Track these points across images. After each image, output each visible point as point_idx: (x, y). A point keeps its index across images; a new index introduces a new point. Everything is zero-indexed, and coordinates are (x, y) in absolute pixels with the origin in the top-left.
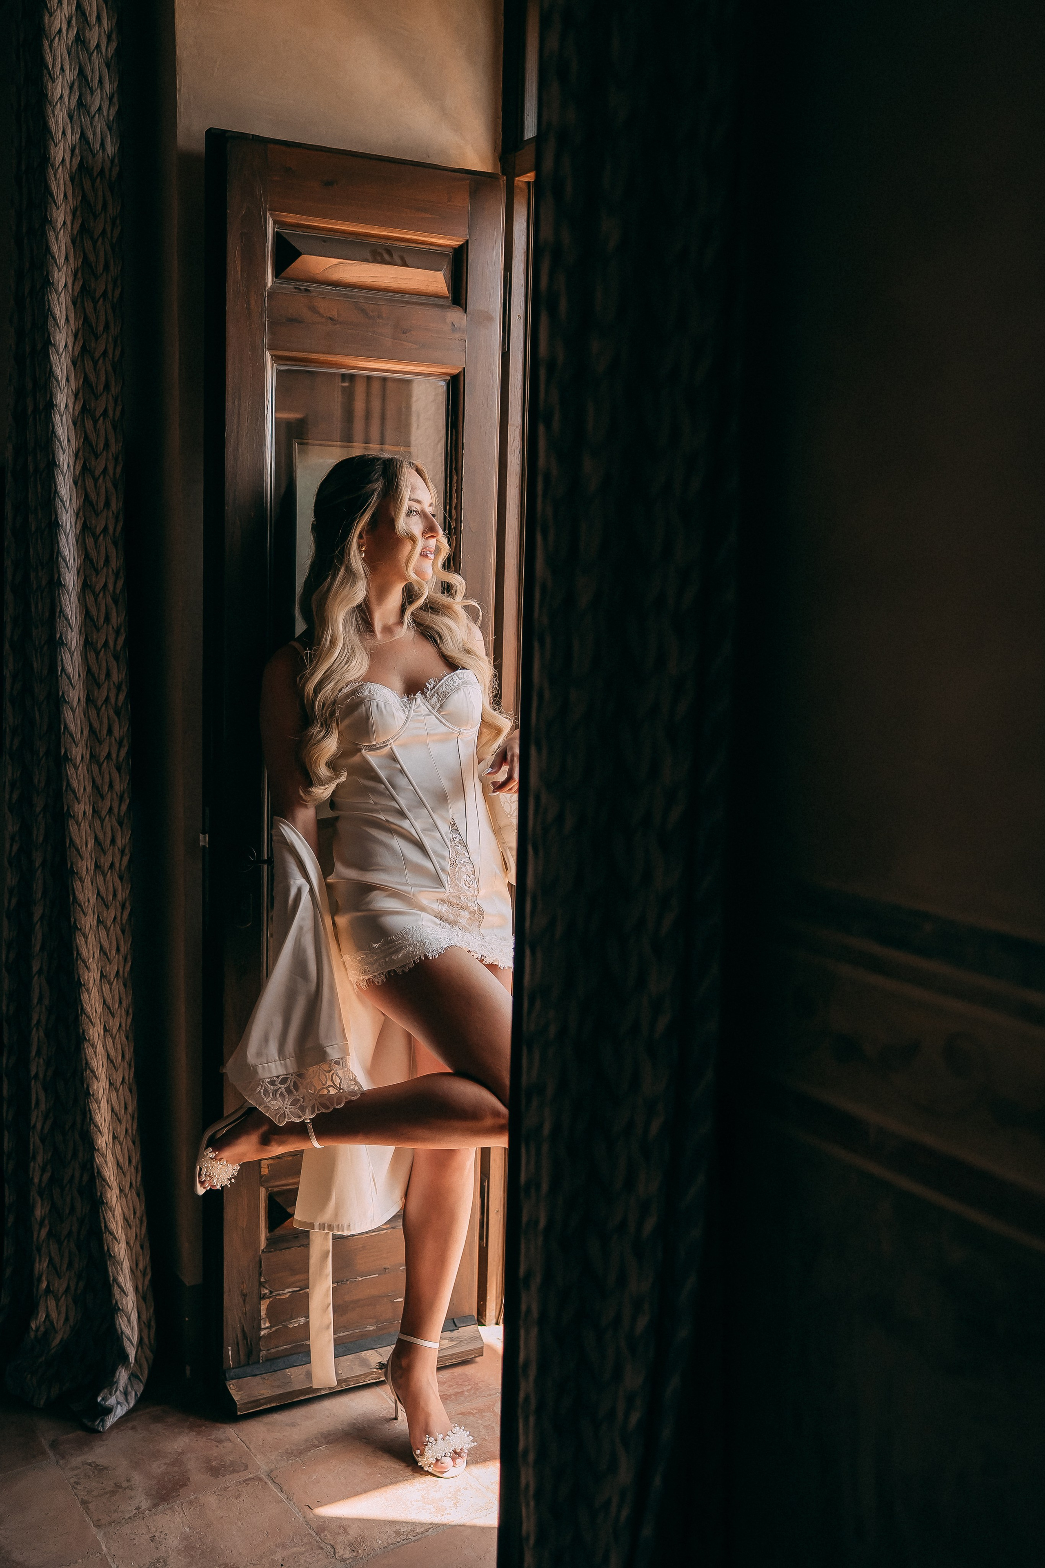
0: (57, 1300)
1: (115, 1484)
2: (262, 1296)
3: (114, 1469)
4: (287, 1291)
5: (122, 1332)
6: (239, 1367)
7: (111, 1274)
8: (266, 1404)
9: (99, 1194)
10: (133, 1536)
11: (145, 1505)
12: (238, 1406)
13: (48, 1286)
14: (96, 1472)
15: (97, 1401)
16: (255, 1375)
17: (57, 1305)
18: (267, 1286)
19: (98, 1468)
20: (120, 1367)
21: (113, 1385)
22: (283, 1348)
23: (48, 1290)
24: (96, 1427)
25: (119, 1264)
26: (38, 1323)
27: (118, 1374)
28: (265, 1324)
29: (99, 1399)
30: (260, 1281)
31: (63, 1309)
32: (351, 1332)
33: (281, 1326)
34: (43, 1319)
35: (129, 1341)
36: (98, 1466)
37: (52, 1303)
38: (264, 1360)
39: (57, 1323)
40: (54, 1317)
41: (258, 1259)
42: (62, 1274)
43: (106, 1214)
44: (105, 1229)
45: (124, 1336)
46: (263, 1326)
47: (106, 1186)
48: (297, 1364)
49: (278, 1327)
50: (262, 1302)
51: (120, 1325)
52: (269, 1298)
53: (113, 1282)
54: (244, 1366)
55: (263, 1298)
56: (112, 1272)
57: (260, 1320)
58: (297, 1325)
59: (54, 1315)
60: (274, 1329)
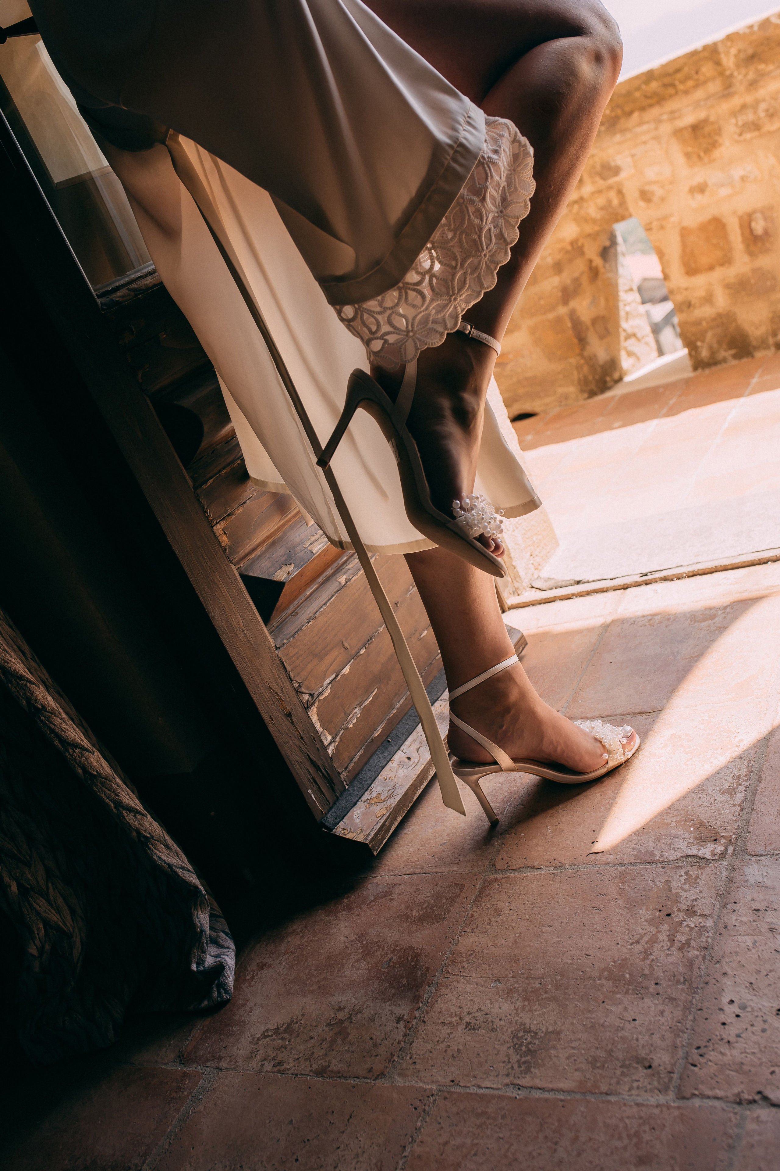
0: (45, 895)
1: (328, 1025)
2: (306, 706)
3: (303, 1015)
4: (325, 684)
5: (170, 866)
6: (331, 808)
7: (107, 800)
8: (392, 823)
9: (24, 702)
10: (443, 1045)
11: (403, 1009)
12: (370, 845)
13: (19, 885)
14: (285, 1036)
15: (193, 970)
16: (355, 804)
17: (48, 901)
18: (304, 690)
19: (280, 1031)
20: (193, 910)
21: (201, 937)
22: (357, 757)
23: (24, 891)
24: (219, 999)
25: (111, 781)
26: (37, 942)
27: (197, 920)
28: (326, 738)
29: (194, 967)
30: (295, 689)
31: (60, 901)
32: (404, 698)
33: (343, 731)
34: (42, 933)
35: (185, 870)
36: (278, 1028)
37: (41, 905)
38: (348, 783)
39: (65, 924)
40: (55, 919)
41: (278, 661)
42: (28, 857)
43: (52, 723)
44: (63, 746)
45: (174, 868)
46: (326, 743)
47: (29, 684)
48: (384, 764)
49: (340, 735)
50: (310, 713)
51: (160, 858)
52: (313, 704)
53: (118, 810)
54: (335, 803)
55: (308, 707)
56: (108, 798)
57: (320, 736)
58: (356, 719)
59: (54, 917)
60: (338, 739)
